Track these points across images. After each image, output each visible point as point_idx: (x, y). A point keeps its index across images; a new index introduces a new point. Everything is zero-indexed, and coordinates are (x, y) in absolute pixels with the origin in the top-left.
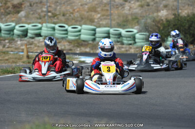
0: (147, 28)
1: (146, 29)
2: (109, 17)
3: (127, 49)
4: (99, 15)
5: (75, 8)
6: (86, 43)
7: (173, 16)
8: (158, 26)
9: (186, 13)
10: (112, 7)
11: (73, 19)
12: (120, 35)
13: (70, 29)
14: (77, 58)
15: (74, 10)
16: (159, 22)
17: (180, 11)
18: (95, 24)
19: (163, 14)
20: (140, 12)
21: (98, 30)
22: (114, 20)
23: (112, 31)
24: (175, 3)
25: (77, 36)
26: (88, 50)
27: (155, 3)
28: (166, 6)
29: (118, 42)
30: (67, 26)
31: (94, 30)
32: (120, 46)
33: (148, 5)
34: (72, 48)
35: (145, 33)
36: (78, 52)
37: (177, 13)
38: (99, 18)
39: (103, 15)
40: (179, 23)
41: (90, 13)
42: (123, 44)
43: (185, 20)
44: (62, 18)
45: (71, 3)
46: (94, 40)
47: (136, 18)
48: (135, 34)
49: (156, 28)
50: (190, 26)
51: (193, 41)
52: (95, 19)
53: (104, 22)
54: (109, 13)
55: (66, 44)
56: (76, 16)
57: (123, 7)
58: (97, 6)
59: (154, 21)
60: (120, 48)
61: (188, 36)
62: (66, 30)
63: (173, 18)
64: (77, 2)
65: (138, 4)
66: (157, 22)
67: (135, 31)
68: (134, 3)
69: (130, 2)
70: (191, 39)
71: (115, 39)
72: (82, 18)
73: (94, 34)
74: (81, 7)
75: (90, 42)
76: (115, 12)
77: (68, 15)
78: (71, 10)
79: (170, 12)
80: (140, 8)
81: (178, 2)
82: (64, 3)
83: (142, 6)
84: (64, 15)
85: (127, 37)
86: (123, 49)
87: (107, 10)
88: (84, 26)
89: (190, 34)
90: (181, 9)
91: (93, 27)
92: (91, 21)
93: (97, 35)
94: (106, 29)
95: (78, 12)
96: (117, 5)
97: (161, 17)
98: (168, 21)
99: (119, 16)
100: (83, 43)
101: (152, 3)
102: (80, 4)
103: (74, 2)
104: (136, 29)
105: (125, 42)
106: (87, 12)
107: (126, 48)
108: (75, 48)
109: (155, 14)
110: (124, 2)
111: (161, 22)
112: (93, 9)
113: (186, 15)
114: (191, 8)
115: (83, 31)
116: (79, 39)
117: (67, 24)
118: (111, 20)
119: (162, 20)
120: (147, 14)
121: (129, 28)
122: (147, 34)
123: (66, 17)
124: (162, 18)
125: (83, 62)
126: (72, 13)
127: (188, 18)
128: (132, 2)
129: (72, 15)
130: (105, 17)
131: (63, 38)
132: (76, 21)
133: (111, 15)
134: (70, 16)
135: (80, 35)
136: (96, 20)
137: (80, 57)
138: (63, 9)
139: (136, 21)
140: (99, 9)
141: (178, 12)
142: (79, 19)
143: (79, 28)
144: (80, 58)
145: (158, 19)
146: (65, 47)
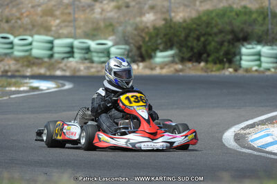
0: (126, 38)
1: (125, 40)
2: (72, 24)
3: (99, 69)
4: (58, 21)
5: (23, 11)
6: (40, 61)
7: (163, 22)
8: (141, 36)
9: (181, 18)
10: (76, 10)
11: (20, 27)
12: (88, 50)
13: (16, 41)
14: (27, 83)
15: (22, 14)
16: (143, 30)
17: (173, 14)
18: (52, 33)
19: (149, 18)
20: (116, 16)
21: (57, 42)
22: (80, 28)
23: (76, 43)
24: (166, 4)
25: (27, 51)
26: (42, 71)
27: (137, 4)
28: (152, 8)
29: (86, 59)
30: (11, 38)
31: (51, 42)
32: (89, 65)
33: (128, 6)
34: (21, 69)
35: (123, 47)
36: (28, 74)
37: (168, 18)
38: (58, 25)
39: (64, 21)
40: (172, 31)
41: (45, 18)
42: (92, 62)
43: (180, 27)
44: (6, 26)
45: (18, 5)
46: (51, 56)
47: (111, 25)
48: (109, 48)
49: (140, 38)
50: (187, 36)
51: (191, 57)
52: (51, 26)
53: (65, 31)
54: (71, 18)
55: (12, 62)
56: (25, 22)
57: (93, 10)
58: (54, 8)
59: (136, 29)
60: (88, 68)
61: (184, 49)
62: (11, 43)
63: (163, 25)
64: (27, 2)
65: (113, 4)
66: (140, 30)
67: (110, 43)
68: (107, 4)
69: (101, 2)
70: (189, 55)
71: (81, 55)
72: (34, 26)
73: (51, 49)
74: (32, 10)
75: (46, 60)
76: (81, 16)
77: (13, 21)
78: (18, 14)
79: (159, 16)
80: (116, 10)
81: (170, 2)
82: (8, 5)
83: (119, 8)
84: (7, 22)
85: (98, 52)
86: (93, 70)
87: (70, 14)
88: (37, 37)
89: (187, 47)
90: (174, 12)
91: (49, 38)
92: (46, 29)
93: (56, 49)
94: (69, 41)
95: (27, 16)
96: (83, 7)
97: (146, 23)
98: (155, 28)
99: (86, 22)
100: (36, 61)
101: (132, 4)
102: (30, 5)
103: (22, 3)
104: (110, 40)
105: (96, 59)
106: (41, 17)
107: (97, 68)
108: (24, 68)
109: (138, 19)
110: (93, 3)
111: (146, 30)
112: (49, 13)
113: (181, 21)
114: (189, 10)
115: (35, 44)
116: (30, 55)
117: (12, 34)
118: (75, 28)
119: (147, 28)
120: (127, 19)
121: (101, 39)
122: (127, 47)
123: (10, 24)
124: (149, 25)
125: (37, 89)
126: (19, 19)
127: (184, 25)
128: (105, 2)
129: (19, 22)
130: (66, 24)
131: (6, 55)
132: (26, 30)
133: (75, 20)
134: (16, 22)
135: (31, 49)
136: (54, 28)
137: (31, 81)
138: (7, 12)
139: (110, 29)
140: (58, 13)
141: (170, 15)
142: (30, 27)
143: (30, 39)
144: (31, 83)
145: (141, 26)
146: (10, 67)
